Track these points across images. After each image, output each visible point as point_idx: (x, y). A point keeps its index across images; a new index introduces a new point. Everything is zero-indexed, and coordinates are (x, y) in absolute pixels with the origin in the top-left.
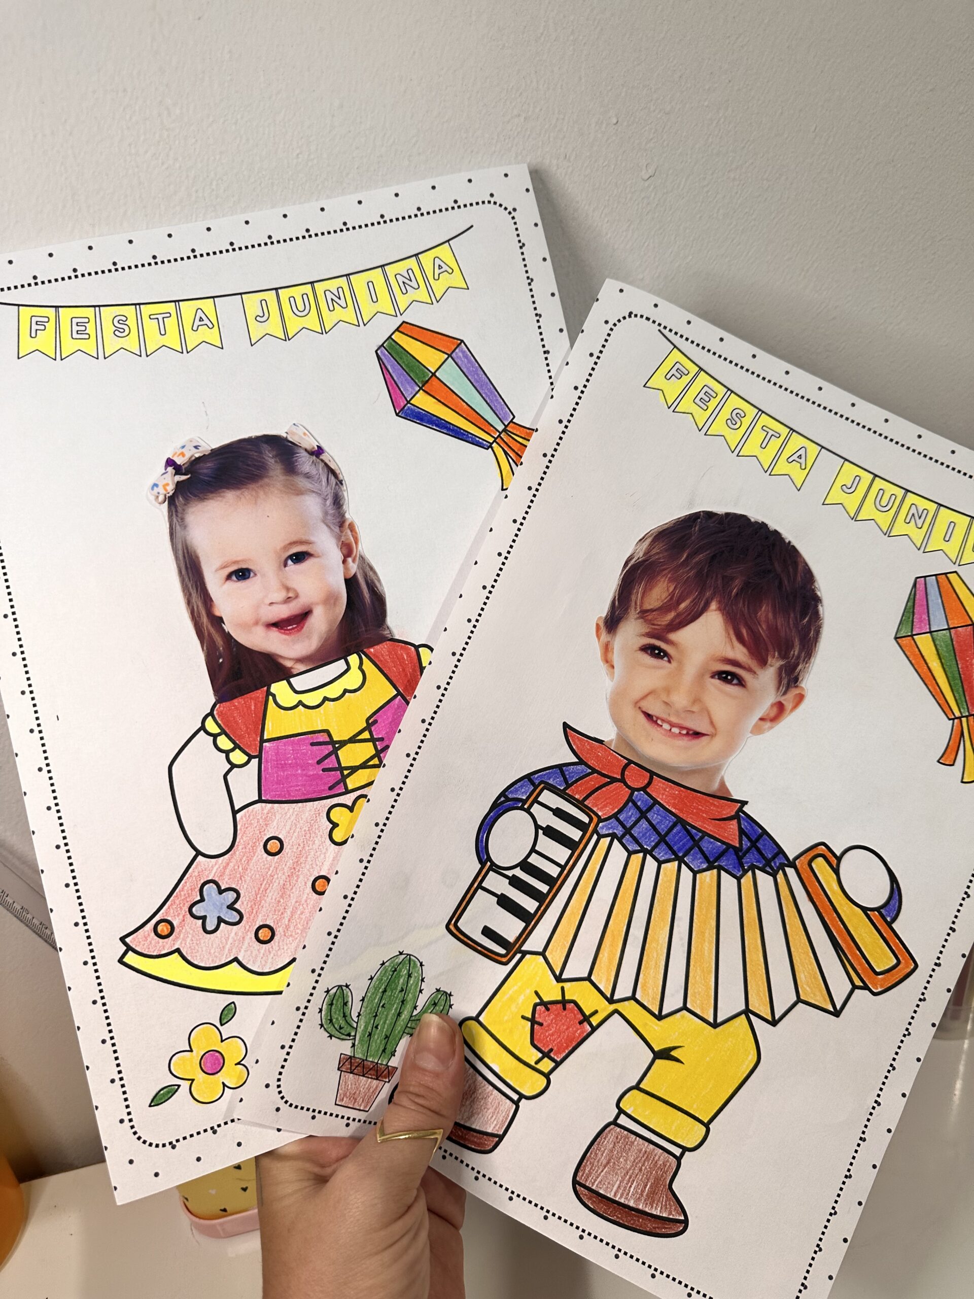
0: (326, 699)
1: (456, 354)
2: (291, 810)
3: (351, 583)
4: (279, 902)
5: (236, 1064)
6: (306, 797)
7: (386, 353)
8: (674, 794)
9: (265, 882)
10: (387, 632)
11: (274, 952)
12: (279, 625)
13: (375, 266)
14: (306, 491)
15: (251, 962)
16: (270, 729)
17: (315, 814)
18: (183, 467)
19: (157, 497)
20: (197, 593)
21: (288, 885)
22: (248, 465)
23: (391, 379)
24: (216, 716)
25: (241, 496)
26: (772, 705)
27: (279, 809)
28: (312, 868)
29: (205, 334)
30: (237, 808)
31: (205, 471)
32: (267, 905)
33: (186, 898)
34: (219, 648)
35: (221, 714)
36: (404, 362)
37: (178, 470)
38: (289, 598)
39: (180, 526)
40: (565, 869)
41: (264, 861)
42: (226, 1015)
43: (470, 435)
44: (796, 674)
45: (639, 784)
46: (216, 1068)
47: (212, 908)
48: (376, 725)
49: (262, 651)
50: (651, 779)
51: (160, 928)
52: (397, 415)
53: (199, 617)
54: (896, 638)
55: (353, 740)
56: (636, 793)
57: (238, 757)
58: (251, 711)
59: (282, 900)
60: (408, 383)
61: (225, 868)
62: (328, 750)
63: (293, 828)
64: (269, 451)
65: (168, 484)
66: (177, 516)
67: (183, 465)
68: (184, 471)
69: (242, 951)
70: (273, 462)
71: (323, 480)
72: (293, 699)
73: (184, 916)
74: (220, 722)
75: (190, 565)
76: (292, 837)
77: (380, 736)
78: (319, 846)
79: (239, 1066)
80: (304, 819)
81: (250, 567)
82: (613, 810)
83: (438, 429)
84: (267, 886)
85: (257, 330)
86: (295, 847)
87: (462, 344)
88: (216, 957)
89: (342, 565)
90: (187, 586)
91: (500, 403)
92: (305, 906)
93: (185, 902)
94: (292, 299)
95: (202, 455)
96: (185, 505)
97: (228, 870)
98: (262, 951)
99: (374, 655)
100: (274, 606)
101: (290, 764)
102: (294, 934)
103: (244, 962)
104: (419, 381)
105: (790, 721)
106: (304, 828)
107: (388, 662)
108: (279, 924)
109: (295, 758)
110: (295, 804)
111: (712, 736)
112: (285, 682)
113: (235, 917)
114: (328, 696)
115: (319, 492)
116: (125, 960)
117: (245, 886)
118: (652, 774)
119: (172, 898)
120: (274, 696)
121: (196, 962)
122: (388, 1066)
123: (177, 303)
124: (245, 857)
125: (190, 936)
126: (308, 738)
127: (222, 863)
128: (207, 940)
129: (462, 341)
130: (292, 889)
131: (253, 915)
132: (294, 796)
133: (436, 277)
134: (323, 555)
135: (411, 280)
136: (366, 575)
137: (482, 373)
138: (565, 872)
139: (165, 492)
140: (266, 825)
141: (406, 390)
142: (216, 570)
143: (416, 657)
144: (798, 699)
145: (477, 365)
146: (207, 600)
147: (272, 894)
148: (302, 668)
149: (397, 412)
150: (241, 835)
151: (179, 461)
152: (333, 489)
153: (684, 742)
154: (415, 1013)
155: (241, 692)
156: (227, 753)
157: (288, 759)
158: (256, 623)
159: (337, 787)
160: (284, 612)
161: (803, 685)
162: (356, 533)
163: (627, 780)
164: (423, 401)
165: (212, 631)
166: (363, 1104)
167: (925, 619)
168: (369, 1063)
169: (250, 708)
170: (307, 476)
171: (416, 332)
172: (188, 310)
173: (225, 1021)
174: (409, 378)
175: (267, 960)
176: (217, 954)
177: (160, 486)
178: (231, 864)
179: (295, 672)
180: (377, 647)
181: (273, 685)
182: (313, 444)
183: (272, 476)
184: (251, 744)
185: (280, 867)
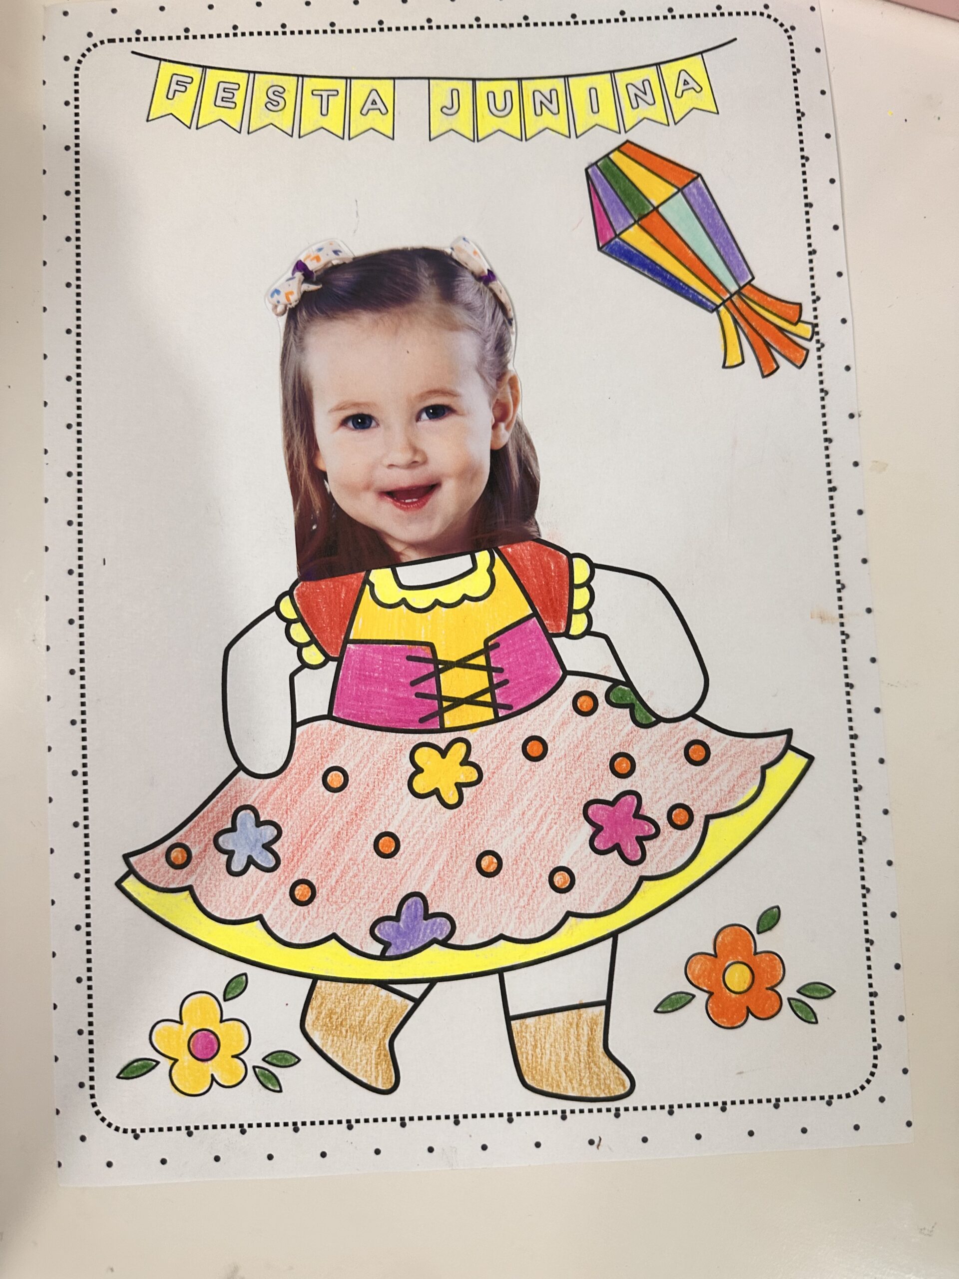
0: (437, 603)
1: (690, 189)
2: (366, 738)
3: (498, 456)
4: (329, 854)
5: (233, 1057)
6: (388, 725)
7: (599, 173)
9: (316, 824)
10: (534, 529)
11: (310, 918)
12: (395, 495)
13: (603, 70)
14: (462, 327)
15: (278, 926)
16: (360, 627)
17: (396, 750)
18: (315, 274)
19: (276, 307)
20: (301, 436)
21: (344, 835)
22: (397, 284)
23: (600, 205)
24: (296, 597)
27: (351, 732)
28: (379, 819)
29: (375, 119)
30: (299, 719)
31: (341, 283)
32: (313, 855)
33: (214, 822)
34: (315, 511)
35: (301, 595)
36: (620, 188)
37: (308, 276)
38: (415, 462)
39: (297, 347)
41: (319, 796)
42: (233, 989)
43: (691, 291)
46: (207, 1054)
47: (243, 842)
48: (496, 650)
49: (367, 525)
51: (174, 854)
52: (600, 249)
53: (298, 466)
55: (463, 663)
57: (313, 655)
58: (340, 599)
59: (332, 853)
60: (622, 213)
61: (270, 794)
62: (428, 670)
63: (365, 761)
64: (425, 270)
65: (292, 293)
66: (295, 334)
67: (316, 272)
68: (315, 279)
69: (271, 907)
70: (428, 284)
71: (488, 316)
72: (397, 595)
73: (206, 845)
74: (298, 605)
75: (300, 399)
76: (360, 773)
77: (500, 666)
78: (393, 792)
79: (236, 1060)
80: (381, 753)
81: (374, 414)
83: (650, 276)
84: (318, 829)
86: (362, 787)
87: (699, 179)
88: (236, 908)
89: (491, 430)
90: (290, 424)
91: (737, 257)
92: (360, 867)
93: (211, 827)
94: (491, 95)
95: (340, 263)
96: (308, 321)
97: (272, 798)
98: (295, 915)
99: (511, 557)
100: (393, 470)
101: (376, 678)
102: (339, 900)
103: (270, 924)
104: (635, 212)
106: (379, 765)
107: (528, 569)
108: (324, 884)
109: (383, 672)
110: (373, 731)
112: (389, 571)
113: (270, 862)
114: (441, 600)
115: (479, 330)
116: (124, 884)
117: (290, 823)
119: (196, 818)
120: (372, 586)
121: (209, 909)
123: (349, 81)
124: (297, 785)
125: (209, 873)
126: (405, 649)
127: (267, 787)
128: (228, 883)
129: (699, 175)
130: (348, 841)
131: (293, 863)
132: (373, 721)
133: (679, 94)
134: (468, 413)
135: (645, 94)
136: (520, 449)
137: (719, 217)
139: (286, 302)
140: (331, 749)
141: (618, 221)
142: (331, 411)
143: (567, 569)
145: (714, 206)
146: (312, 447)
147: (322, 842)
148: (414, 556)
149: (601, 245)
150: (297, 755)
151: (312, 266)
152: (498, 328)
155: (331, 572)
156: (300, 647)
157: (374, 671)
158: (367, 488)
159: (430, 721)
160: (404, 479)
162: (517, 392)
164: (636, 237)
165: (311, 487)
169: (340, 595)
170: (469, 307)
171: (641, 155)
172: (360, 89)
173: (230, 996)
174: (623, 208)
175: (300, 927)
176: (237, 904)
177: (283, 294)
178: (278, 790)
179: (405, 560)
180: (517, 547)
181: (373, 571)
182: (483, 266)
183: (423, 302)
184: (332, 642)
185: (338, 809)
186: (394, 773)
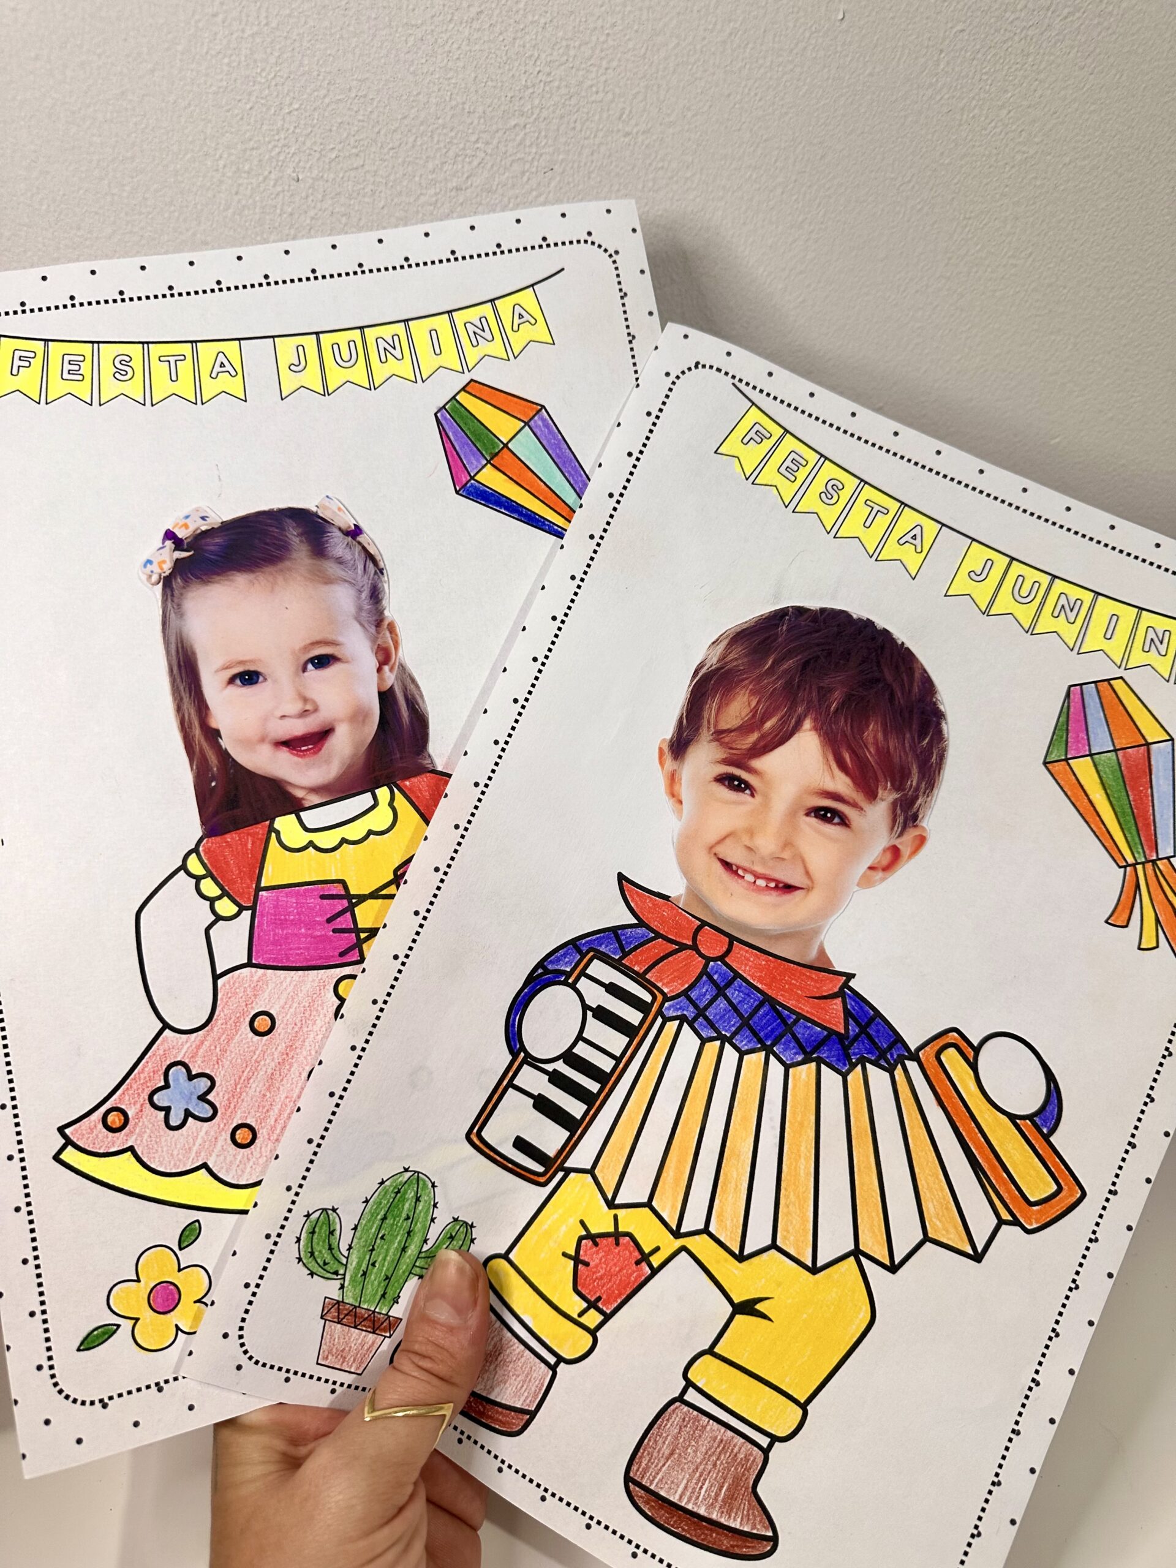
0: (344, 841)
1: (535, 422)
2: (289, 979)
3: (386, 697)
4: (265, 1095)
5: (195, 1302)
6: (309, 964)
7: (448, 416)
8: (760, 965)
9: (248, 1069)
10: (427, 761)
11: (254, 1159)
12: (291, 744)
13: (440, 311)
14: (337, 580)
15: (224, 1171)
16: (270, 874)
17: (319, 986)
18: (186, 542)
19: (150, 577)
20: (190, 696)
21: (278, 1076)
22: (266, 544)
23: (452, 450)
24: (202, 854)
25: (255, 581)
26: (885, 851)
27: (272, 976)
28: (311, 1054)
29: (225, 382)
30: (218, 972)
31: (212, 548)
32: (249, 1099)
33: (147, 1081)
34: (212, 768)
35: (208, 851)
36: (469, 429)
37: (178, 544)
38: (306, 711)
39: (175, 613)
40: (621, 1061)
41: (248, 1041)
42: (187, 1236)
43: (547, 523)
44: (915, 810)
45: (716, 952)
46: (169, 1306)
47: (179, 1097)
49: (266, 775)
50: (731, 945)
51: (110, 1118)
52: (457, 492)
53: (190, 728)
54: (1045, 763)
55: (376, 895)
56: (712, 963)
57: (226, 907)
58: (247, 849)
59: (268, 1094)
60: (474, 455)
61: (198, 1048)
62: (342, 905)
63: (290, 1002)
64: (293, 528)
65: (164, 562)
66: (172, 601)
67: (186, 539)
68: (185, 547)
69: (214, 1155)
70: (298, 542)
71: (359, 567)
72: (304, 838)
73: (142, 1105)
74: (206, 861)
75: (184, 662)
76: (286, 1014)
78: (322, 1026)
79: (199, 1304)
80: (304, 992)
81: (259, 670)
82: (682, 986)
83: (507, 513)
84: (251, 1074)
85: (290, 381)
86: (290, 1027)
87: (543, 410)
88: (180, 1160)
89: (376, 674)
90: (178, 688)
93: (145, 1087)
94: (336, 347)
95: (209, 528)
96: (184, 588)
97: (202, 1050)
98: (239, 1158)
99: (410, 789)
100: (287, 720)
101: (292, 920)
103: (215, 1170)
104: (487, 452)
105: (907, 870)
106: (304, 1003)
107: (425, 799)
108: (263, 1124)
109: (298, 914)
110: (295, 971)
111: (809, 889)
112: (293, 816)
113: (205, 1111)
114: (346, 837)
115: (353, 581)
116: (63, 1157)
117: (222, 1073)
118: (732, 939)
119: (129, 1081)
120: (278, 833)
121: (153, 1166)
122: (389, 1317)
123: (194, 344)
124: (225, 1035)
125: (148, 1131)
126: (317, 889)
127: (195, 1041)
128: (169, 1138)
129: (543, 407)
130: (282, 1080)
131: (230, 1110)
132: (293, 962)
133: (515, 328)
134: (353, 660)
135: (484, 331)
136: (406, 689)
137: (566, 446)
138: (621, 1066)
139: (160, 571)
140: (255, 996)
141: (471, 463)
142: (217, 671)
144: (917, 842)
145: (560, 437)
146: (202, 707)
147: (256, 1086)
149: (458, 488)
150: (221, 1006)
151: (181, 534)
152: (371, 578)
153: (773, 898)
154: (425, 1248)
155: (237, 825)
156: (212, 901)
157: (289, 914)
158: (262, 740)
159: (350, 954)
160: (298, 728)
161: (924, 824)
162: (397, 635)
163: (700, 947)
164: (490, 478)
165: (206, 745)
166: (354, 1365)
167: (1083, 738)
168: (363, 1311)
169: (246, 846)
170: (340, 561)
171: (485, 393)
172: (207, 352)
173: (186, 1244)
174: (475, 449)
175: (245, 1168)
176: (180, 1157)
177: (155, 564)
178: (206, 1043)
179: (307, 804)
180: (415, 780)
181: (277, 819)
182: (349, 523)
183: (295, 559)
184: (243, 892)
185: (269, 1051)
186: (319, 1008)
